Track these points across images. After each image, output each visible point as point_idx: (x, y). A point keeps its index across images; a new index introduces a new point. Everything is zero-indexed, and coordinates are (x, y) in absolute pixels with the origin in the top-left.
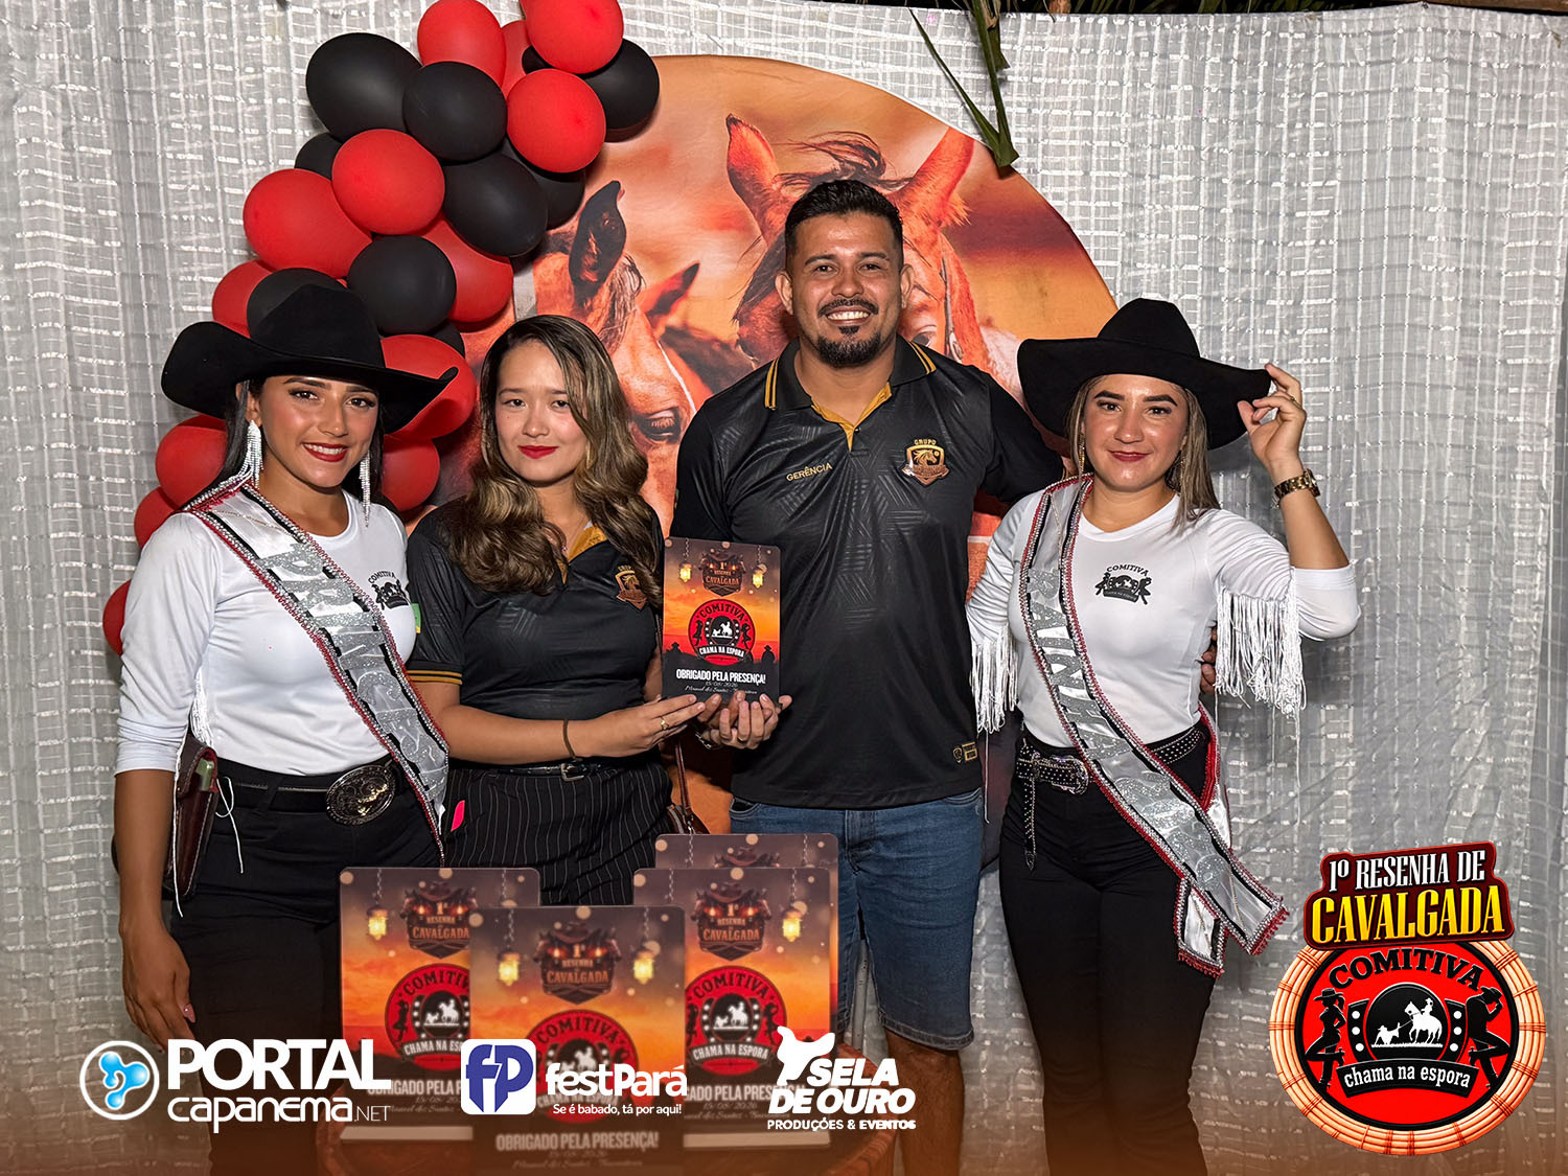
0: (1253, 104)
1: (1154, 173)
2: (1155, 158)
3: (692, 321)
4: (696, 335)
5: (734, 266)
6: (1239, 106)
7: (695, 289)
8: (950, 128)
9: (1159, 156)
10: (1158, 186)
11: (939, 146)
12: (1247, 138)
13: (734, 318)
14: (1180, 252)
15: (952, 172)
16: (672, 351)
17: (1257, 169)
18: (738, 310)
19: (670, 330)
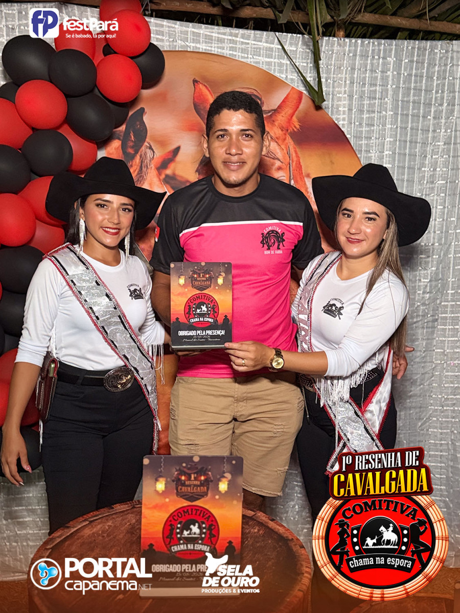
0: (421, 82)
1: (379, 110)
2: (379, 104)
3: (177, 172)
4: (179, 178)
5: (196, 148)
6: (416, 82)
7: (179, 157)
8: (293, 87)
9: (381, 103)
10: (380, 116)
11: (288, 95)
12: (418, 96)
13: (196, 171)
14: (388, 146)
15: (293, 107)
16: (168, 186)
17: (421, 111)
18: (198, 168)
19: (167, 176)
